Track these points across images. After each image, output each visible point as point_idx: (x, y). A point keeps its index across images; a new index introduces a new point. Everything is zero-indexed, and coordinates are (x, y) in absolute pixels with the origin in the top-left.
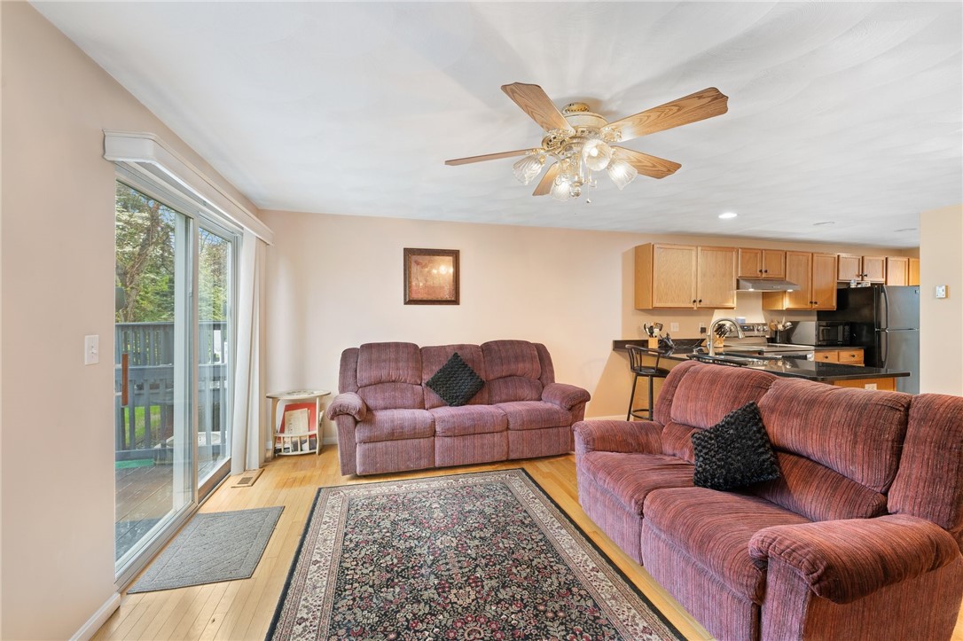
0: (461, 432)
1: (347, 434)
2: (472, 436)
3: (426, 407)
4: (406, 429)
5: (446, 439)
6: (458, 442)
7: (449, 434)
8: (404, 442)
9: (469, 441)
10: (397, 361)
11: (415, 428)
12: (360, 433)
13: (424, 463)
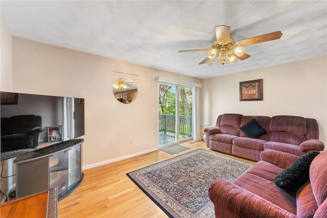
0: (241, 145)
1: (208, 137)
2: (246, 148)
3: (240, 136)
4: (223, 139)
5: (236, 146)
6: (239, 148)
7: (236, 145)
8: (222, 143)
9: (244, 149)
10: (232, 119)
11: (225, 140)
12: (211, 137)
13: (228, 152)
